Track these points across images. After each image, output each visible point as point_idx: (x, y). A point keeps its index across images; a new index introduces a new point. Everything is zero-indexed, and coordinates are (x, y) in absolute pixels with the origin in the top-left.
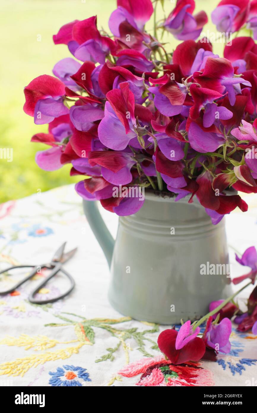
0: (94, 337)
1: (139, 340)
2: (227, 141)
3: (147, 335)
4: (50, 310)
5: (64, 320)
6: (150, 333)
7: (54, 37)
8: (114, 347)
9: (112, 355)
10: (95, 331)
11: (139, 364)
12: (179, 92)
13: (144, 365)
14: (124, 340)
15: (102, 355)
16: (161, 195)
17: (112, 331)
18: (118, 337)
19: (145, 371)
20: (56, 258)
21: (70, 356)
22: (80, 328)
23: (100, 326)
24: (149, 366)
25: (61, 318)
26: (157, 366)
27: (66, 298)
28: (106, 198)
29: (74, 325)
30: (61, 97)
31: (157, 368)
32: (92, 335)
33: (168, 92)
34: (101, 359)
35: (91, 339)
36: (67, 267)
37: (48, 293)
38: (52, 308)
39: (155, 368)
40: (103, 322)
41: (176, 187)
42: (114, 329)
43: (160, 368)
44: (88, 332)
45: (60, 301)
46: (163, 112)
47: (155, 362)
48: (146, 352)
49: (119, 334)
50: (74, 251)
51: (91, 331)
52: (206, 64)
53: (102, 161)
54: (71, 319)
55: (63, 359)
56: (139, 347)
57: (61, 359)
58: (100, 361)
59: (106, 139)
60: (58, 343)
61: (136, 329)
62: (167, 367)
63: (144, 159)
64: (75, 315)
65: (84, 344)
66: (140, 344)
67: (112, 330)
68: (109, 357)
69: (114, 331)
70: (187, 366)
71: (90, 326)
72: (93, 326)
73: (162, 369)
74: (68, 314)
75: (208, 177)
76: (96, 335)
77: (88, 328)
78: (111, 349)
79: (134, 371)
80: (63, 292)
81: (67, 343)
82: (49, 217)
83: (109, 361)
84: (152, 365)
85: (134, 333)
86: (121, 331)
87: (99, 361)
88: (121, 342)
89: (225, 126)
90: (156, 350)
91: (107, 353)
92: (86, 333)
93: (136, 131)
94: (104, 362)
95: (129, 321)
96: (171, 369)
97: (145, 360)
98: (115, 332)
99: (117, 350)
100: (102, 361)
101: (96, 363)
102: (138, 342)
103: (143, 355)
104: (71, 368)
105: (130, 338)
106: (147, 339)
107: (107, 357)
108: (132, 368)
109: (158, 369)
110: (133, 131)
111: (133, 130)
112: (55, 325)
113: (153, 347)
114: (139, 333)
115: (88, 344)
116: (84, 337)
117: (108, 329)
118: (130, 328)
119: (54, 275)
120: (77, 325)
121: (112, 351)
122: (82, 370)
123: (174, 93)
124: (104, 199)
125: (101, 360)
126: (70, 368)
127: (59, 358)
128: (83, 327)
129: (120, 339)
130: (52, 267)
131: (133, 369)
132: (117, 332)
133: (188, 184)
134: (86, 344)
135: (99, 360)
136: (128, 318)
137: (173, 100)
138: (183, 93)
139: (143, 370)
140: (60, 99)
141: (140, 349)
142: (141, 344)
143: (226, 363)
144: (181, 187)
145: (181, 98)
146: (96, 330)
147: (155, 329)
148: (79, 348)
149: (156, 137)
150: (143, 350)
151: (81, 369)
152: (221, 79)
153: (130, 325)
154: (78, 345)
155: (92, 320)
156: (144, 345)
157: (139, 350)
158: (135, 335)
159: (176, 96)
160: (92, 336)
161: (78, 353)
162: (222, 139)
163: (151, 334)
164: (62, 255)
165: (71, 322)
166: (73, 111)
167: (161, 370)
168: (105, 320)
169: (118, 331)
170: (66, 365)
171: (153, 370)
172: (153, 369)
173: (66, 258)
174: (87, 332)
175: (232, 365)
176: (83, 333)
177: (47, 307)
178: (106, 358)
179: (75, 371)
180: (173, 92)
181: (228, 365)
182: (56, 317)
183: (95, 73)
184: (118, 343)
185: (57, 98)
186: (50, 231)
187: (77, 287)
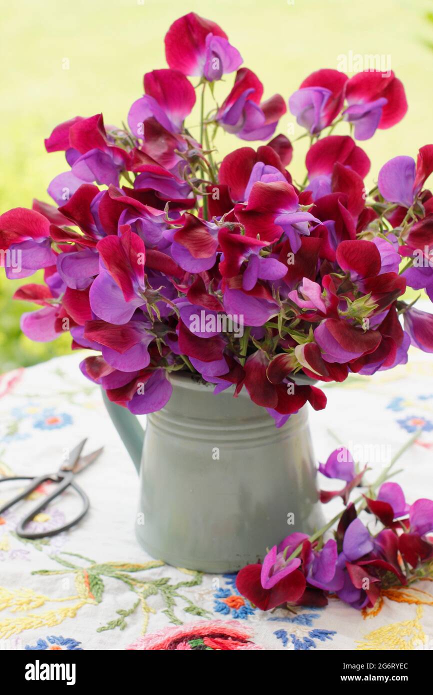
0: (102, 591)
1: (168, 598)
2: (282, 310)
3: (181, 590)
4: (45, 548)
5: (63, 565)
6: (187, 586)
7: (46, 141)
8: (128, 608)
9: (123, 620)
10: (104, 583)
11: (159, 636)
12: (208, 238)
13: (167, 637)
14: (145, 598)
15: (109, 620)
16: (201, 382)
17: (130, 583)
18: (137, 593)
19: (167, 646)
20: (67, 465)
21: (62, 621)
22: (84, 577)
23: (114, 575)
24: (173, 639)
25: (60, 562)
26: (185, 639)
27: (72, 528)
28: (115, 388)
29: (76, 573)
30: (47, 238)
31: (184, 642)
32: (99, 588)
33: (189, 240)
34: (107, 626)
35: (97, 595)
36: (81, 481)
37: (46, 521)
38: (49, 545)
39: (182, 641)
40: (120, 568)
41: (212, 375)
42: (133, 580)
43: (189, 642)
44: (94, 584)
45: (63, 533)
46: (185, 266)
47: (183, 633)
48: (175, 617)
49: (141, 587)
50: (99, 452)
51: (99, 582)
52: (252, 193)
53: (103, 337)
54: (73, 563)
55: (49, 626)
56: (166, 609)
57: (47, 626)
58: (104, 630)
59: (100, 308)
60: (49, 601)
61: (167, 580)
62: (200, 640)
63: (167, 332)
64: (81, 557)
65: (86, 603)
66: (168, 603)
67: (130, 581)
68: (118, 623)
69: (134, 583)
70: (230, 638)
71: (98, 574)
72: (102, 574)
73: (192, 643)
74: (71, 555)
75: (262, 359)
76: (106, 588)
77: (95, 578)
78: (125, 611)
79: (150, 646)
80: (70, 519)
81: (62, 601)
82: (70, 395)
83: (118, 629)
84: (178, 637)
85: (163, 586)
86: (145, 583)
87: (102, 629)
88: (140, 600)
89: (279, 287)
90: (190, 613)
91: (117, 617)
92: (91, 586)
93: (144, 296)
94: (110, 631)
95: (160, 566)
96: (205, 643)
97: (170, 629)
98: (135, 585)
99: (132, 612)
100: (107, 630)
101: (98, 633)
102: (166, 601)
103: (170, 620)
104: (58, 640)
105: (156, 594)
106: (181, 596)
107: (116, 623)
108: (149, 642)
109: (187, 644)
110: (138, 297)
111: (139, 294)
112: (47, 573)
113: (186, 609)
114: (171, 586)
115: (91, 604)
116: (87, 593)
117: (126, 580)
118: (159, 578)
119: (61, 492)
120: (79, 573)
121: (125, 614)
122: (74, 644)
123: (199, 240)
124: (112, 388)
125: (106, 628)
126: (56, 641)
127: (44, 625)
128: (88, 577)
129: (139, 596)
130: (60, 479)
131: (149, 644)
132: (138, 585)
133: (230, 370)
134: (88, 603)
135: (104, 627)
136: (159, 562)
137: (196, 250)
138: (213, 239)
139: (163, 645)
140: (45, 242)
141: (167, 611)
142: (170, 603)
143: (288, 636)
144: (219, 375)
145: (211, 247)
146: (108, 581)
147: (196, 580)
148: (78, 609)
149: (176, 303)
150: (171, 613)
151: (71, 642)
152: (279, 213)
153: (160, 574)
154: (77, 603)
155: (103, 565)
156: (175, 605)
157: (165, 614)
158: (164, 590)
159: (202, 245)
160: (100, 591)
161: (75, 615)
162: (275, 307)
163: (187, 589)
164: (78, 459)
165: (73, 567)
166: (61, 260)
167: (192, 645)
168: (123, 566)
169: (140, 582)
170: (52, 636)
171: (178, 646)
172: (179, 644)
173: (83, 464)
174: (92, 584)
175: (297, 639)
176: (86, 586)
177: (41, 543)
178: (114, 625)
179: (64, 646)
180: (197, 239)
181: (291, 639)
182: (53, 559)
183: (95, 202)
184: (136, 601)
185: (41, 240)
186: (68, 420)
187: (91, 511)
